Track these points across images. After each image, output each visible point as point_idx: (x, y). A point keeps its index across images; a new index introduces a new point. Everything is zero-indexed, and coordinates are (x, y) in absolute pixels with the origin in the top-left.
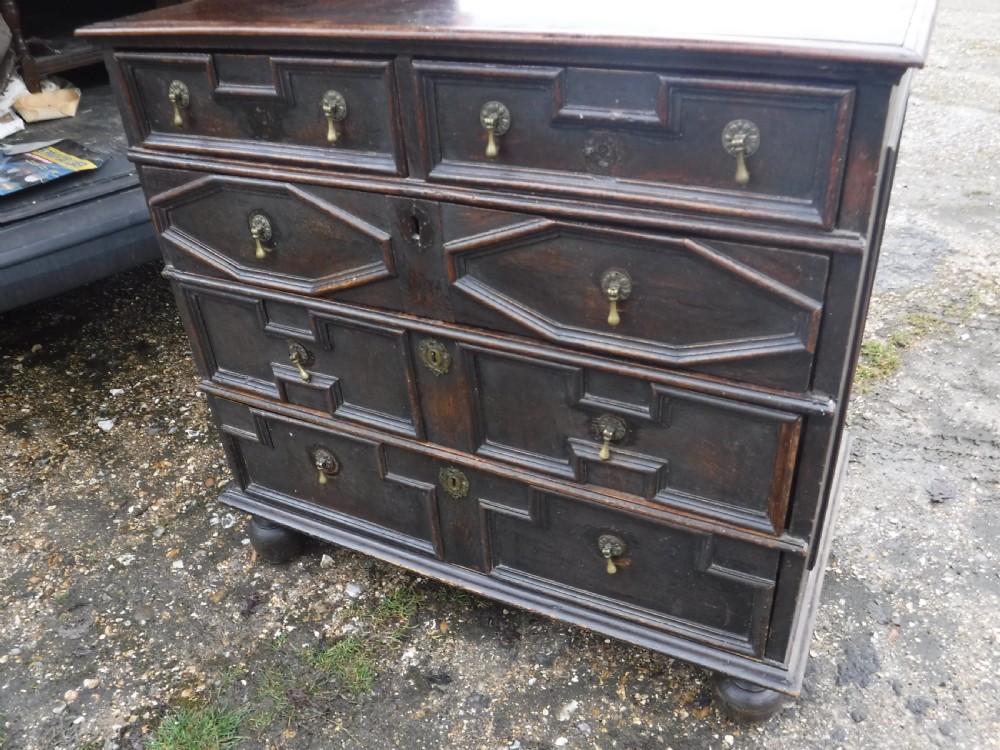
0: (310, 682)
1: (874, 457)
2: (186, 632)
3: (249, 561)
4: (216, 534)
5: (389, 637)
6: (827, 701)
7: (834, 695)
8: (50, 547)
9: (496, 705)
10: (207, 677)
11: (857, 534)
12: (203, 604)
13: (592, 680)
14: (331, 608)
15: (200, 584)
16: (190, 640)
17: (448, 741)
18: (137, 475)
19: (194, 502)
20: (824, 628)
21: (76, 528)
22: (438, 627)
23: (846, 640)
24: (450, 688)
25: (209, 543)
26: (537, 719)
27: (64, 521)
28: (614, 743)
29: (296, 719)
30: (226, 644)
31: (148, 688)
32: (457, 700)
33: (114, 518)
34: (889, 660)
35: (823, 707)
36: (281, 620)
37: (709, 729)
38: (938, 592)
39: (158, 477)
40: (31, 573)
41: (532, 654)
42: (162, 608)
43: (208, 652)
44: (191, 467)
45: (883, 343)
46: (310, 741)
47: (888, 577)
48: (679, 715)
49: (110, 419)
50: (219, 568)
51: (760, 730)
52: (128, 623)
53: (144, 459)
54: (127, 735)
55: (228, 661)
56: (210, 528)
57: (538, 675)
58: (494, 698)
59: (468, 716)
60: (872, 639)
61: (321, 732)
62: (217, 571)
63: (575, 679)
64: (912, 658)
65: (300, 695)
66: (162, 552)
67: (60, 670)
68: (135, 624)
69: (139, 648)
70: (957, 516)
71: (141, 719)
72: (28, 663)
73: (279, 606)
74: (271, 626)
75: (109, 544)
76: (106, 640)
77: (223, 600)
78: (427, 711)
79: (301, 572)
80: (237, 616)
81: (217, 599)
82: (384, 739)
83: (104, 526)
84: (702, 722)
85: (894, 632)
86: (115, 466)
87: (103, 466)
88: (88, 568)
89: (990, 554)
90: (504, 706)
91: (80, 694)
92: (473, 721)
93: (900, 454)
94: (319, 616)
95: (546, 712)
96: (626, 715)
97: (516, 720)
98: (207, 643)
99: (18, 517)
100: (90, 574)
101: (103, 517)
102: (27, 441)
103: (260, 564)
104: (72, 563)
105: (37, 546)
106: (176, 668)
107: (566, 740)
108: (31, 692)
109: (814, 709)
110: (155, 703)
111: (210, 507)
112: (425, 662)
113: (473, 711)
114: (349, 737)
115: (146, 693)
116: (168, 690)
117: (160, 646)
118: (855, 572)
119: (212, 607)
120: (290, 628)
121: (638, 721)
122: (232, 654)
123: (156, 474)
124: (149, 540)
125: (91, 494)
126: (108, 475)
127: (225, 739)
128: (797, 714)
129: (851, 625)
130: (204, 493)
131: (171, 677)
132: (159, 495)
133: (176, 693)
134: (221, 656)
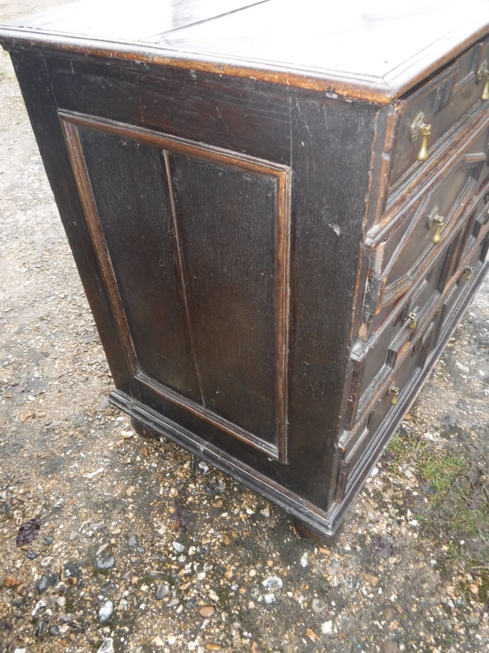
3: (329, 557)
4: (290, 594)
5: (418, 447)
9: (463, 397)
10: (459, 574)
12: (380, 592)
14: (389, 485)
15: (354, 600)
16: (419, 596)
19: (237, 624)
22: (407, 420)
24: (454, 417)
25: (301, 600)
26: (469, 381)
30: (422, 565)
31: (472, 626)
36: (399, 523)
43: (435, 577)
44: (172, 640)
50: (336, 584)
56: (278, 603)
57: (441, 376)
58: (459, 396)
59: (473, 409)
62: (340, 586)
63: (442, 361)
69: (431, 644)
73: (385, 526)
77: (376, 574)
80: (393, 560)
81: (375, 580)
90: (463, 393)
92: (476, 407)
94: (398, 493)
95: (465, 377)
97: (471, 389)
98: (423, 582)
103: (335, 546)
106: (451, 604)
107: (481, 370)
111: (247, 606)
112: (437, 429)
113: (469, 407)
115: (476, 627)
116: (473, 605)
117: (428, 624)
119: (384, 582)
120: (409, 513)
121: (466, 343)
122: (433, 558)
130: (224, 616)
133: (474, 599)
134: (436, 568)
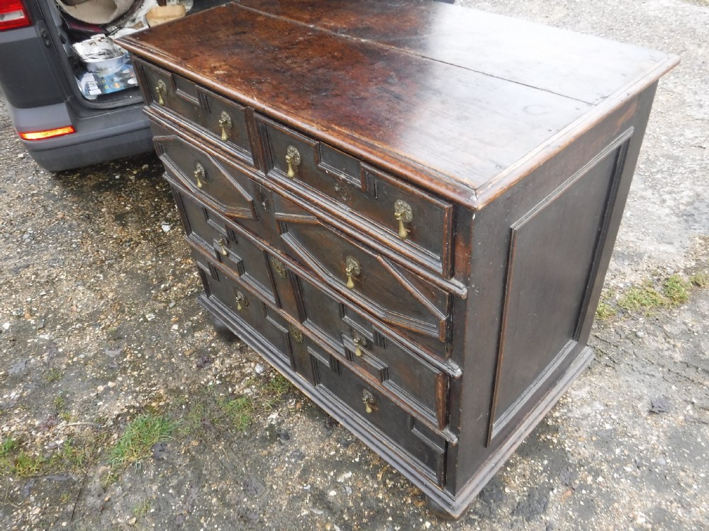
0: (216, 416)
1: (627, 367)
2: (166, 369)
3: (212, 335)
4: (200, 314)
5: (266, 403)
6: (499, 522)
7: (506, 520)
8: (116, 299)
9: (307, 461)
10: (167, 398)
11: (582, 419)
12: (180, 354)
13: (367, 463)
14: (244, 375)
15: (182, 342)
16: (167, 374)
17: (273, 473)
18: (173, 265)
19: (196, 290)
20: (524, 476)
21: (132, 290)
22: (295, 405)
23: (533, 488)
24: (287, 443)
25: (195, 318)
26: (326, 476)
27: (127, 285)
28: (362, 504)
29: (201, 436)
30: (183, 381)
31: (137, 396)
32: (288, 451)
33: (152, 289)
34: (555, 509)
35: (494, 525)
36: (215, 376)
37: (419, 514)
38: (616, 475)
39: (183, 269)
40: (102, 312)
41: (340, 437)
42: (159, 351)
43: (172, 385)
45: (686, 279)
46: (204, 450)
47: (587, 455)
48: (406, 500)
49: (169, 225)
50: (195, 335)
51: (448, 525)
52: (139, 355)
53: (179, 255)
54: (120, 418)
55: (181, 392)
57: (337, 451)
58: (308, 456)
59: (289, 462)
60: (551, 493)
61: (212, 447)
62: (193, 336)
63: (357, 460)
64: (571, 513)
65: (207, 423)
66: (170, 317)
67: (99, 373)
68: (143, 356)
69: (140, 372)
70: (662, 426)
71: (128, 411)
72: (86, 365)
73: (217, 367)
74: (209, 379)
75: (145, 304)
76: (126, 362)
77: (190, 355)
78: (269, 453)
79: (237, 349)
80: (194, 366)
81: (187, 354)
82: (241, 461)
83: (146, 293)
84: (417, 509)
85: (569, 493)
86: (163, 256)
87: (157, 255)
88: (130, 317)
89: (669, 461)
90: (311, 462)
91: (105, 389)
92: (290, 466)
93: (649, 369)
94: (235, 379)
95: (332, 474)
96: (376, 490)
97: (314, 473)
98: (174, 379)
99: (105, 277)
100: (130, 320)
101: (148, 287)
102: (123, 229)
103: (217, 339)
104: (123, 312)
105: (109, 297)
106: (154, 389)
107: (335, 494)
108: (83, 381)
109: (488, 524)
110: (138, 405)
112: (279, 424)
113: (293, 460)
114: (224, 454)
115: (135, 398)
116: (147, 399)
117: (151, 373)
118: (566, 445)
119: (184, 358)
120: (218, 382)
121: (380, 496)
122: (184, 388)
123: (182, 267)
124: (165, 308)
125: (145, 271)
126: (157, 261)
127: (163, 436)
128: (476, 524)
129: (543, 479)
131: (150, 392)
132: (180, 281)
133: (150, 403)
134: (178, 388)
